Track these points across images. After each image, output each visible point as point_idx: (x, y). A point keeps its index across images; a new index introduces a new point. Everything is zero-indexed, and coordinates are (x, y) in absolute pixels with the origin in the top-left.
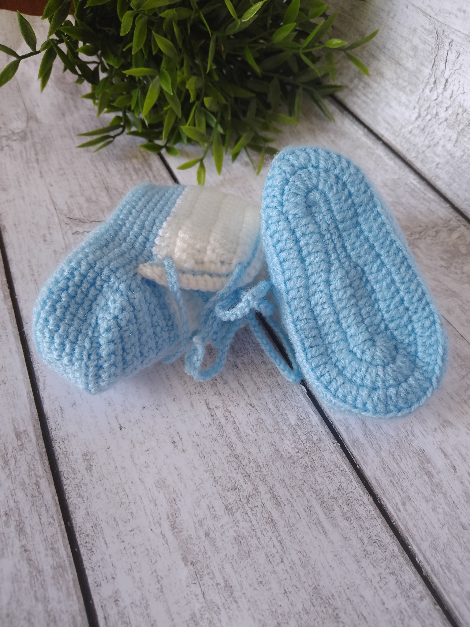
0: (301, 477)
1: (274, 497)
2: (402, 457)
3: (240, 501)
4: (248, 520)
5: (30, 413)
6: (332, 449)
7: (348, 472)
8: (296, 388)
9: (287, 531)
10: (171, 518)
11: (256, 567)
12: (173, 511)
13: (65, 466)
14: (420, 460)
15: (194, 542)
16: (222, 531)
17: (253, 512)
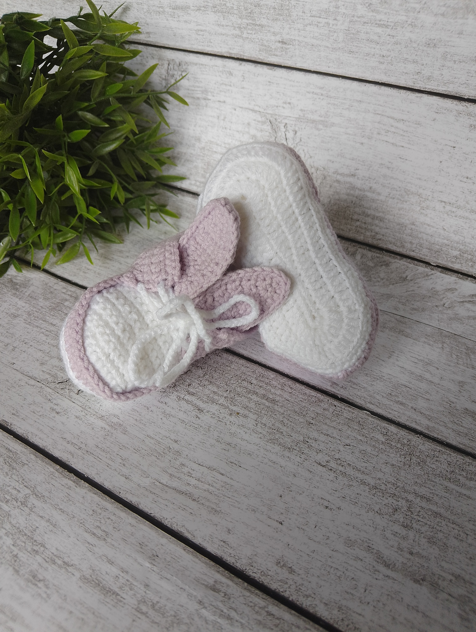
0: (423, 473)
1: (422, 497)
3: (407, 515)
4: (424, 524)
5: (203, 564)
6: (422, 442)
7: (444, 450)
8: (362, 415)
9: (450, 513)
10: (379, 561)
11: (457, 550)
12: (376, 555)
13: (273, 583)
15: (409, 565)
16: (417, 544)
17: (421, 517)
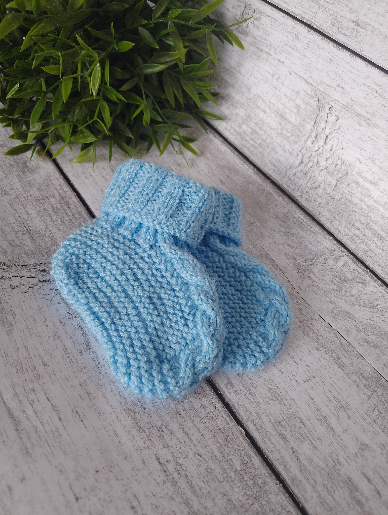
2: (334, 488)
6: (277, 491)
8: (235, 431)
14: (349, 489)
